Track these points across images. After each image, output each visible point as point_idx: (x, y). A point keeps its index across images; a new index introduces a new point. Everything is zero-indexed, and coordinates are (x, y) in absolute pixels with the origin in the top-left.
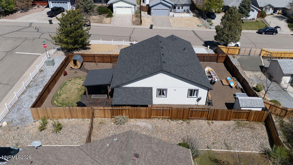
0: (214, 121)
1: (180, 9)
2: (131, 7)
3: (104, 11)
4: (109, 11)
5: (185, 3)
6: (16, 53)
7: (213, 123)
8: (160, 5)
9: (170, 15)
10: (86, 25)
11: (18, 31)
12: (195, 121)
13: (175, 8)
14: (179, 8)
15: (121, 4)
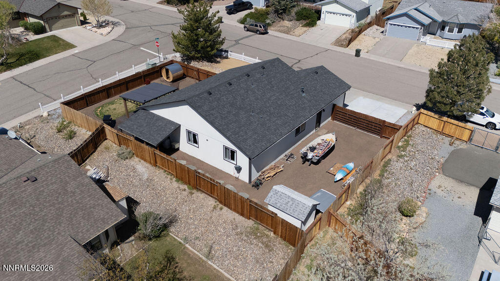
0: (225, 209)
1: (453, 32)
2: (350, 15)
3: (304, 16)
4: (311, 18)
5: (469, 22)
6: (141, 48)
7: (221, 209)
8: (405, 18)
9: (421, 40)
10: (258, 33)
11: (173, 24)
12: (202, 196)
13: (443, 29)
14: (451, 31)
15: (334, 7)
